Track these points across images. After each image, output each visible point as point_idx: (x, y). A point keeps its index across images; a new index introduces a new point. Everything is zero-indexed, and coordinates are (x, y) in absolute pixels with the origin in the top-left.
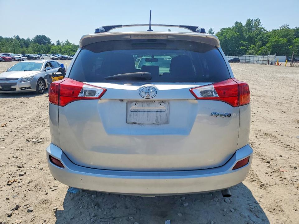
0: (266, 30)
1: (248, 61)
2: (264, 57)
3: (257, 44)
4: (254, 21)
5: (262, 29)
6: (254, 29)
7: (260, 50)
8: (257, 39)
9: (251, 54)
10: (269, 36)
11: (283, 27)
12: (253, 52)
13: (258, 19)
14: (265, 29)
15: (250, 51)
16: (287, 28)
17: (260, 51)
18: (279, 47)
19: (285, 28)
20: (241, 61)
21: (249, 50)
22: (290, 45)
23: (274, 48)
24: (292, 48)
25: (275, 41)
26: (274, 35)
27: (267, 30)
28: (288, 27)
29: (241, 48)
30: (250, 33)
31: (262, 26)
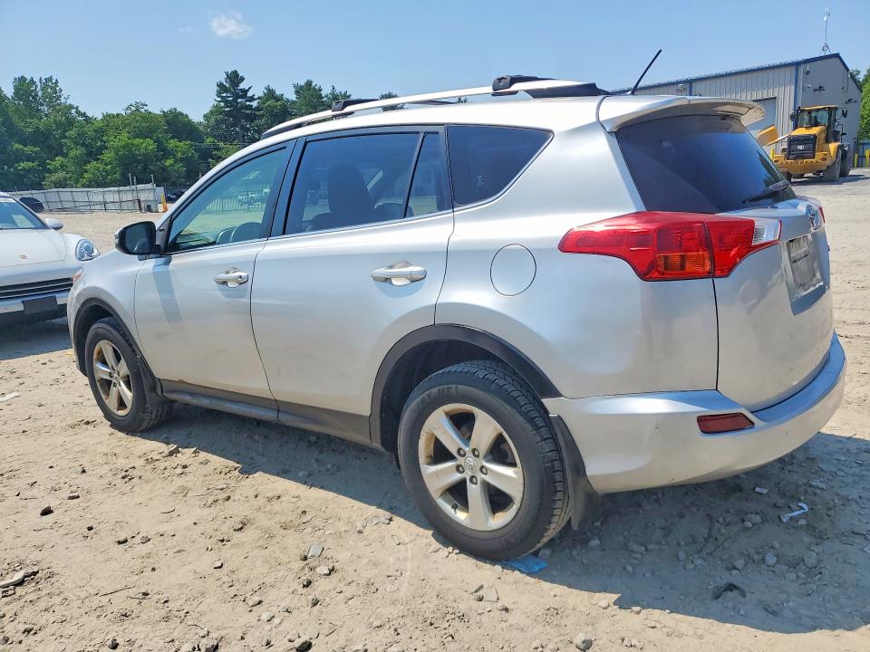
0: (85, 114)
1: (72, 204)
2: (119, 191)
3: (72, 154)
4: (38, 83)
5: (73, 111)
6: (45, 108)
7: (86, 171)
8: (66, 137)
9: (61, 184)
10: (100, 132)
11: (133, 109)
12: (65, 179)
13: (51, 79)
14: (82, 110)
15: (54, 177)
16: (143, 110)
17: (86, 175)
18: (138, 162)
19: (137, 110)
20: (45, 206)
21: (50, 171)
22: (165, 157)
23: (126, 164)
24: (171, 165)
25: (124, 147)
26: (116, 129)
27: (88, 114)
28: (146, 108)
29: (22, 165)
30: (35, 121)
31: (69, 102)
